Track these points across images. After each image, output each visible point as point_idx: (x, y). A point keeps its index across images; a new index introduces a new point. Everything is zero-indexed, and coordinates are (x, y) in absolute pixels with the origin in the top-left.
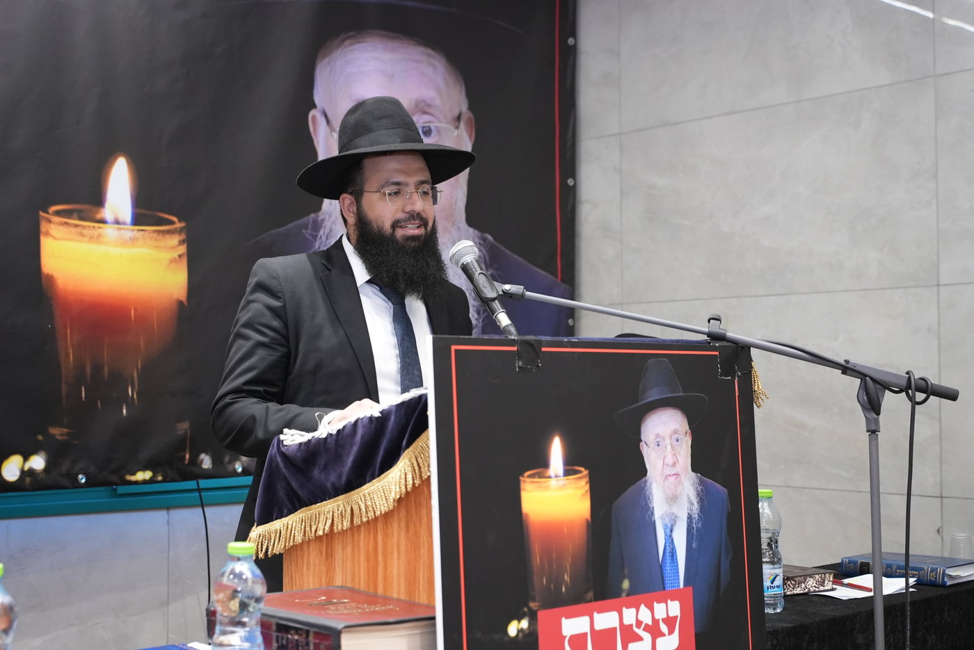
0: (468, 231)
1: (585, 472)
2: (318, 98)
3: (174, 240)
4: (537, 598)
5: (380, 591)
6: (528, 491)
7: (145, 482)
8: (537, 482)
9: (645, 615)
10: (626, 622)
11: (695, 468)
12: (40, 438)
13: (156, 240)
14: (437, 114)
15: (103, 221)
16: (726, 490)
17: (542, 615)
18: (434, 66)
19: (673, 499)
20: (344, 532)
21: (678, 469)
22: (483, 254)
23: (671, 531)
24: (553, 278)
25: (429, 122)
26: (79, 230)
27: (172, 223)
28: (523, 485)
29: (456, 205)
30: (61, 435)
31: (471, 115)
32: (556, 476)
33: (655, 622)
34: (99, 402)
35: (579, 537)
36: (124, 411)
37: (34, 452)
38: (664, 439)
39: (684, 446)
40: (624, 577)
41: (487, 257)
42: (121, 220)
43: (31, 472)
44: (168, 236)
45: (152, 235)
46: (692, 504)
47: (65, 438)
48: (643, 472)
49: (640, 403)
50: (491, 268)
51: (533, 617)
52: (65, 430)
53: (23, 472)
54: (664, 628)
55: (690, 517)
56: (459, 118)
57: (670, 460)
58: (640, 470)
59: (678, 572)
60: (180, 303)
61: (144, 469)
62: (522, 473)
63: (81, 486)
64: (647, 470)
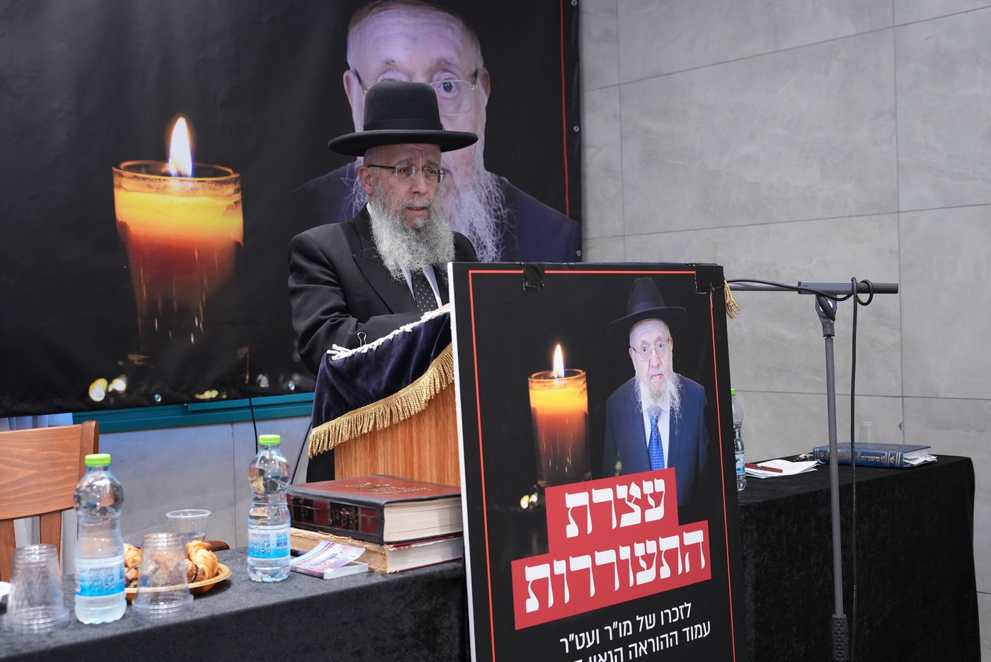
0: (486, 175)
1: (583, 374)
2: (351, 60)
3: (230, 189)
4: (544, 477)
5: (416, 477)
6: (535, 390)
7: (211, 400)
8: (543, 382)
9: (635, 491)
10: (620, 496)
11: (676, 369)
12: (121, 363)
13: (214, 189)
14: (456, 71)
15: (168, 174)
16: (703, 387)
17: (548, 490)
18: (452, 29)
19: (657, 395)
20: (384, 429)
21: (661, 370)
22: (500, 195)
23: (657, 421)
24: (563, 215)
25: (449, 79)
26: (147, 182)
27: (228, 174)
28: (531, 385)
29: (475, 151)
30: (140, 361)
31: (487, 72)
32: (559, 377)
33: (644, 496)
34: (170, 332)
35: (579, 426)
36: (192, 339)
37: (117, 376)
38: (649, 345)
39: (666, 351)
40: (617, 460)
41: (504, 197)
42: (183, 172)
43: (115, 393)
44: (224, 186)
45: (210, 185)
46: (674, 399)
47: (142, 363)
48: (633, 373)
49: (628, 316)
50: (507, 207)
51: (541, 493)
52: (142, 357)
53: (107, 393)
54: (651, 502)
55: (672, 410)
56: (475, 75)
57: (654, 363)
58: (630, 372)
59: (663, 456)
60: (237, 244)
61: (211, 389)
62: (530, 375)
63: (158, 404)
64: (635, 371)
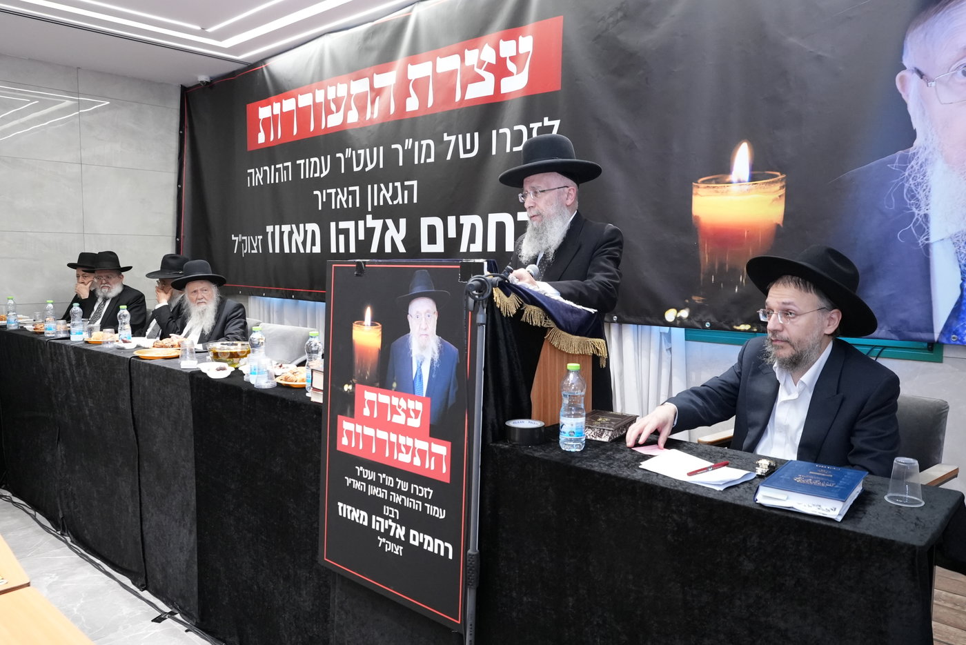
1: (380, 326)
2: (909, 60)
4: (355, 378)
6: (356, 331)
7: (745, 331)
8: (359, 327)
11: (438, 333)
12: (687, 301)
13: (764, 188)
15: (730, 183)
16: (457, 350)
19: (423, 348)
21: (428, 332)
23: (421, 365)
26: (715, 189)
27: (777, 176)
28: (354, 327)
30: (700, 301)
32: (367, 325)
33: (409, 409)
34: (722, 284)
35: (375, 356)
36: (737, 290)
37: (683, 308)
38: (421, 314)
39: (433, 320)
40: (394, 381)
42: (742, 179)
43: (680, 318)
44: (773, 185)
45: (761, 186)
46: (434, 353)
48: (408, 330)
49: (409, 294)
51: (354, 385)
52: (702, 298)
53: (676, 318)
54: (412, 414)
55: (432, 360)
57: (423, 326)
59: (423, 388)
60: (778, 225)
61: (745, 323)
62: (354, 322)
63: (707, 328)
64: (409, 330)
